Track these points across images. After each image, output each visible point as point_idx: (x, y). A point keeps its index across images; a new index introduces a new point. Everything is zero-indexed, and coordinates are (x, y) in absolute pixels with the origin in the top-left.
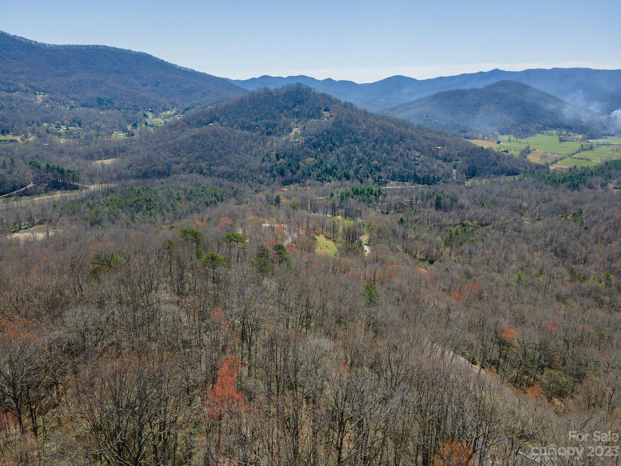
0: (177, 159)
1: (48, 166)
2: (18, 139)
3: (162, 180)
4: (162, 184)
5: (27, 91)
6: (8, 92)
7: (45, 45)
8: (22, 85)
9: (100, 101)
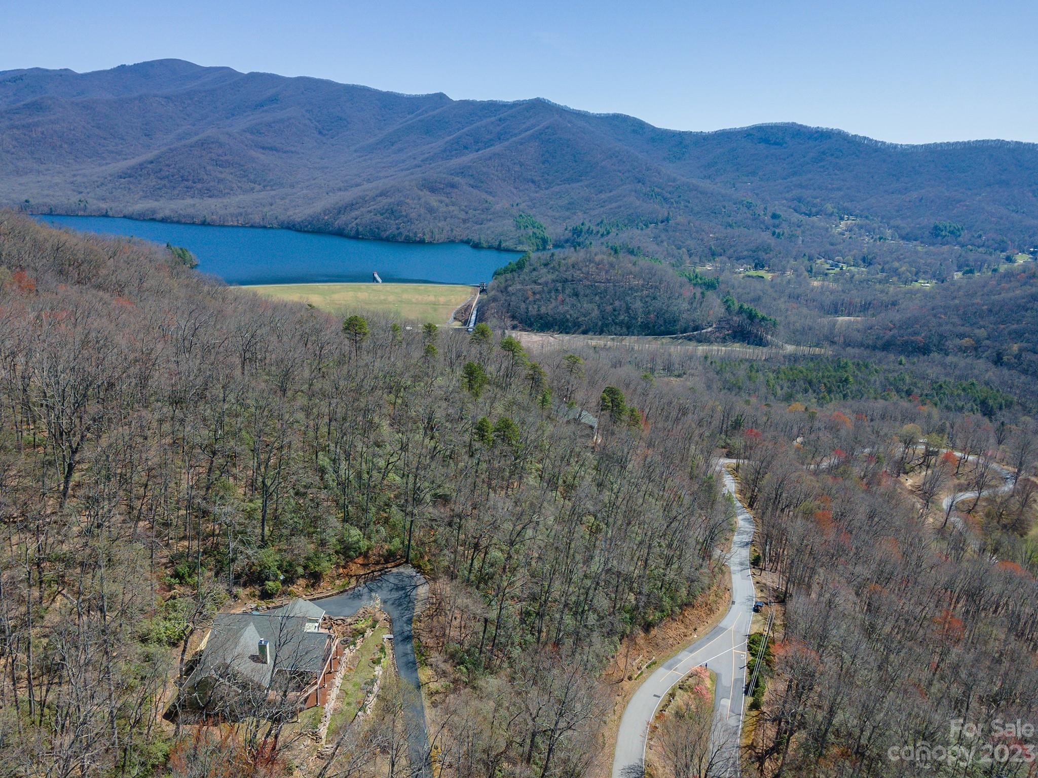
0: (966, 329)
1: (741, 307)
2: (768, 276)
3: (903, 358)
4: (900, 363)
5: (832, 214)
6: (806, 214)
7: (896, 146)
8: (829, 207)
9: (936, 232)
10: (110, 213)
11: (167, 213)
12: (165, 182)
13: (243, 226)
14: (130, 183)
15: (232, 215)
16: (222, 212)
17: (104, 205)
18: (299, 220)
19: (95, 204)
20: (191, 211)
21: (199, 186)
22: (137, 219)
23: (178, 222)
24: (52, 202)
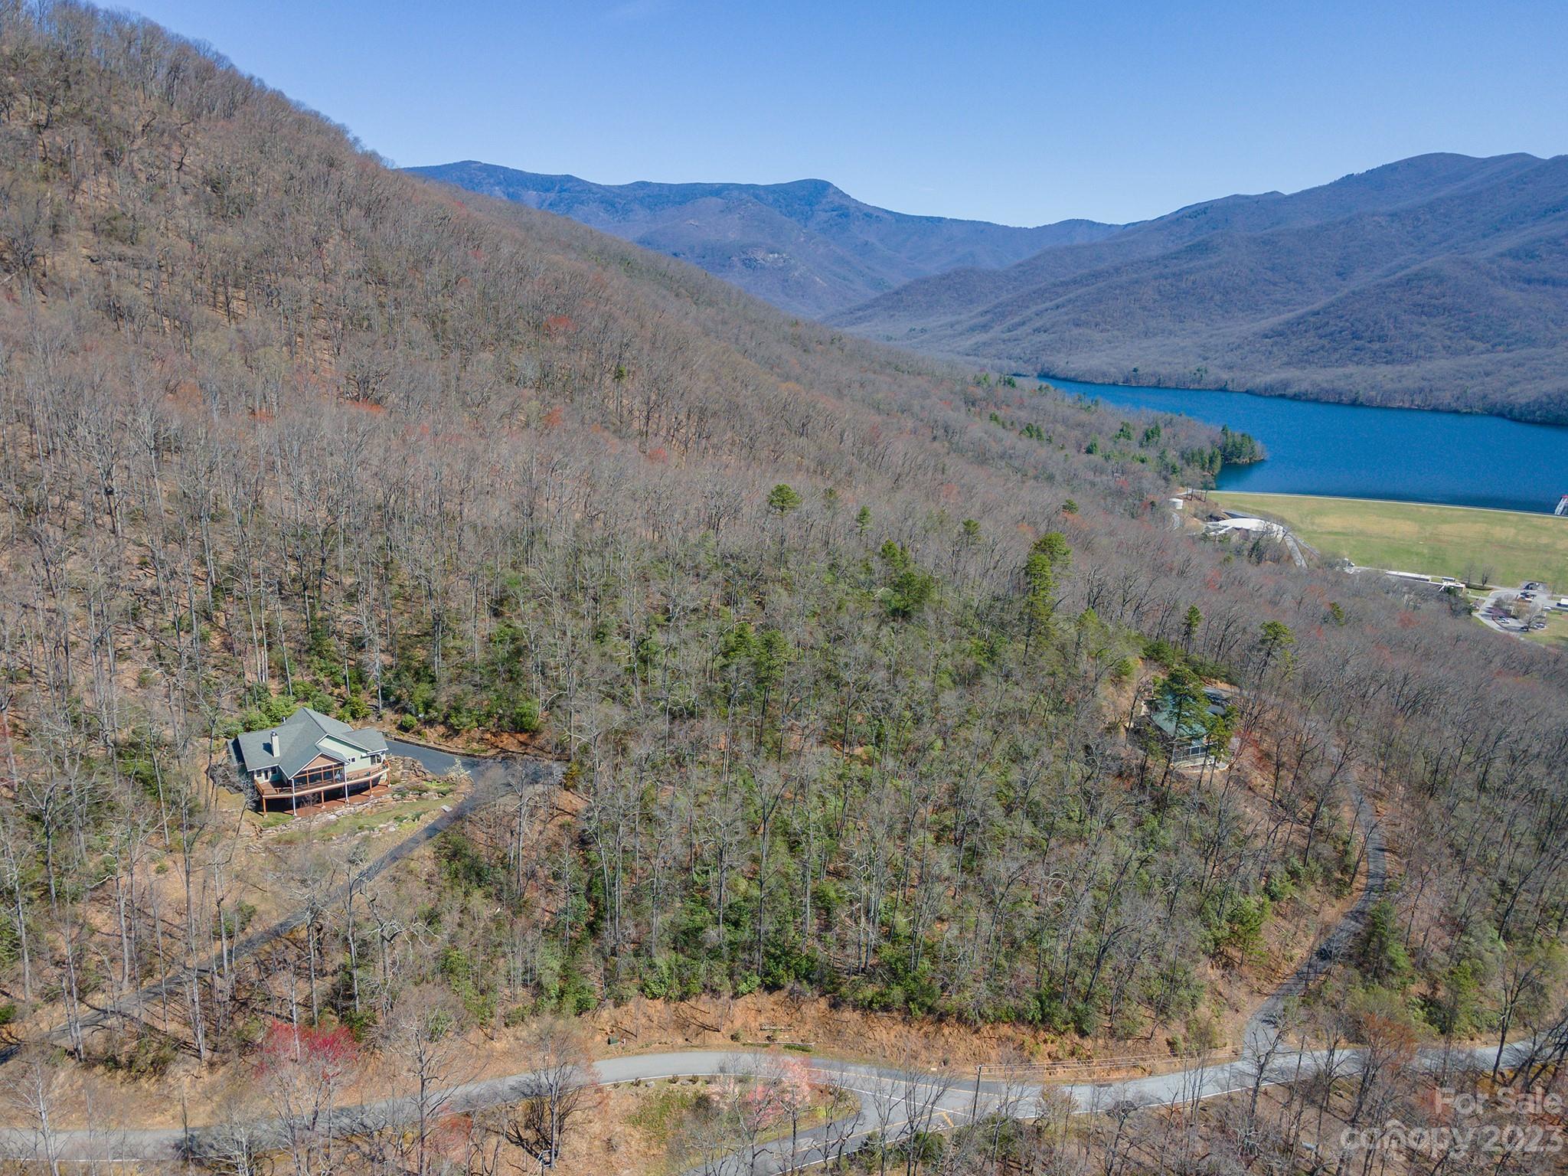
10: (1230, 387)
11: (1305, 386)
12: (1324, 342)
13: (1420, 410)
14: (1276, 343)
15: (1406, 391)
16: (1389, 386)
17: (1225, 376)
18: (1523, 401)
19: (1217, 373)
20: (1341, 385)
21: (1376, 346)
22: (1260, 395)
23: (1316, 401)
24: (1163, 370)
